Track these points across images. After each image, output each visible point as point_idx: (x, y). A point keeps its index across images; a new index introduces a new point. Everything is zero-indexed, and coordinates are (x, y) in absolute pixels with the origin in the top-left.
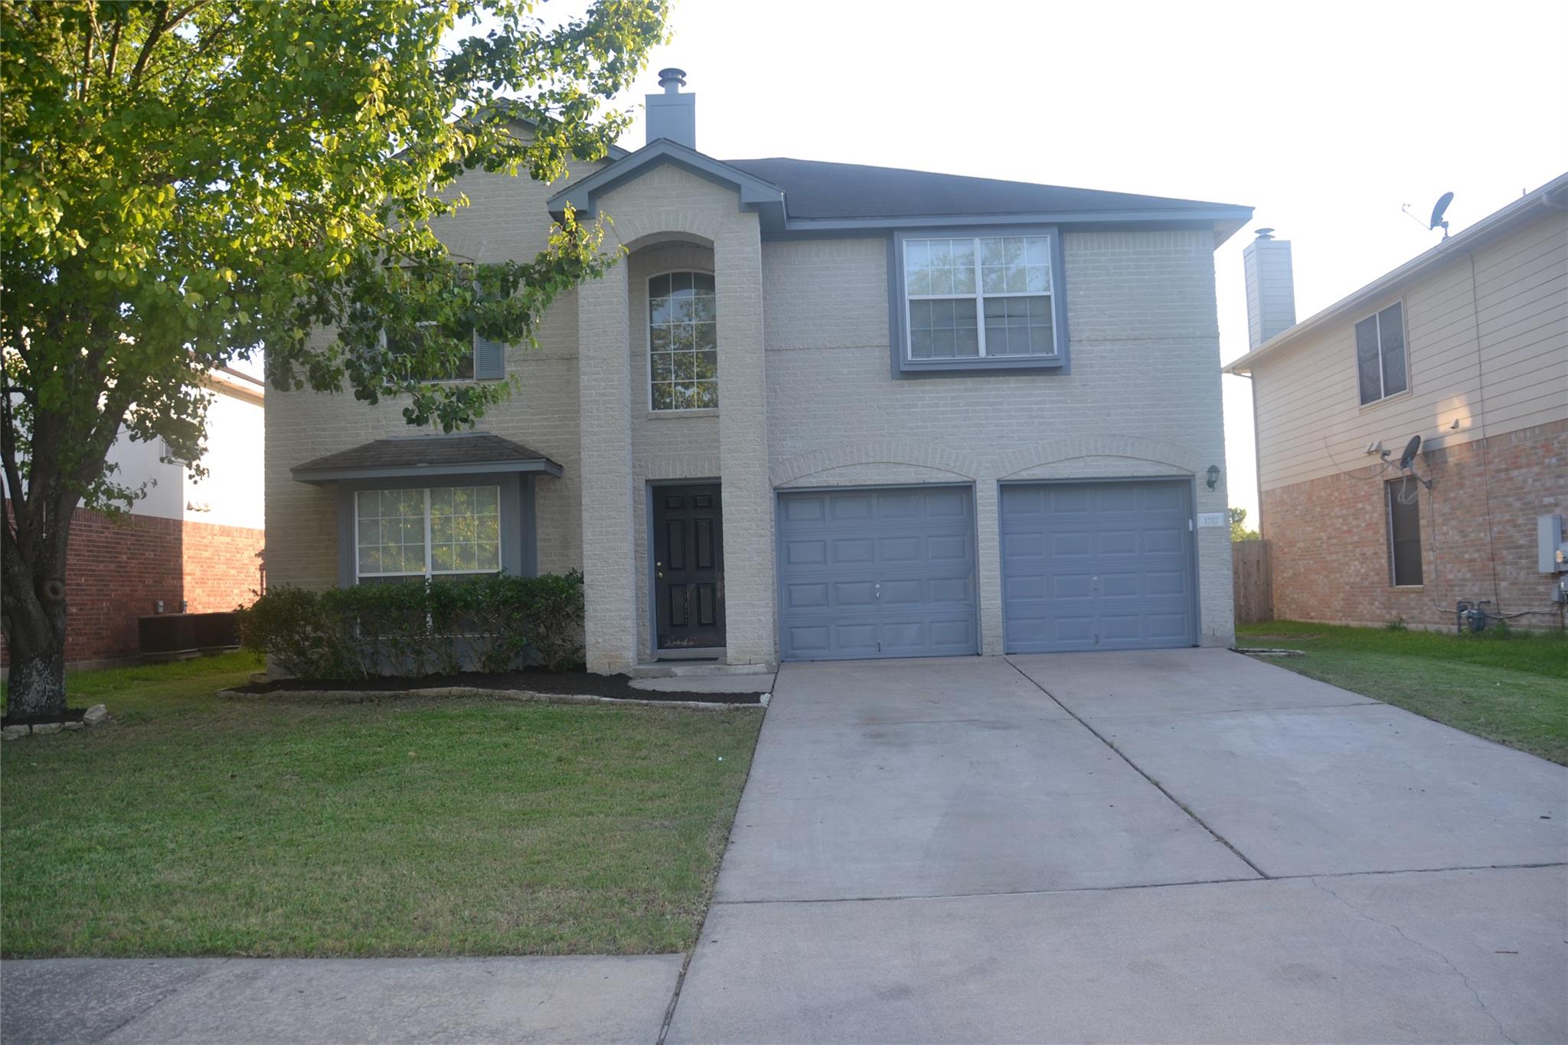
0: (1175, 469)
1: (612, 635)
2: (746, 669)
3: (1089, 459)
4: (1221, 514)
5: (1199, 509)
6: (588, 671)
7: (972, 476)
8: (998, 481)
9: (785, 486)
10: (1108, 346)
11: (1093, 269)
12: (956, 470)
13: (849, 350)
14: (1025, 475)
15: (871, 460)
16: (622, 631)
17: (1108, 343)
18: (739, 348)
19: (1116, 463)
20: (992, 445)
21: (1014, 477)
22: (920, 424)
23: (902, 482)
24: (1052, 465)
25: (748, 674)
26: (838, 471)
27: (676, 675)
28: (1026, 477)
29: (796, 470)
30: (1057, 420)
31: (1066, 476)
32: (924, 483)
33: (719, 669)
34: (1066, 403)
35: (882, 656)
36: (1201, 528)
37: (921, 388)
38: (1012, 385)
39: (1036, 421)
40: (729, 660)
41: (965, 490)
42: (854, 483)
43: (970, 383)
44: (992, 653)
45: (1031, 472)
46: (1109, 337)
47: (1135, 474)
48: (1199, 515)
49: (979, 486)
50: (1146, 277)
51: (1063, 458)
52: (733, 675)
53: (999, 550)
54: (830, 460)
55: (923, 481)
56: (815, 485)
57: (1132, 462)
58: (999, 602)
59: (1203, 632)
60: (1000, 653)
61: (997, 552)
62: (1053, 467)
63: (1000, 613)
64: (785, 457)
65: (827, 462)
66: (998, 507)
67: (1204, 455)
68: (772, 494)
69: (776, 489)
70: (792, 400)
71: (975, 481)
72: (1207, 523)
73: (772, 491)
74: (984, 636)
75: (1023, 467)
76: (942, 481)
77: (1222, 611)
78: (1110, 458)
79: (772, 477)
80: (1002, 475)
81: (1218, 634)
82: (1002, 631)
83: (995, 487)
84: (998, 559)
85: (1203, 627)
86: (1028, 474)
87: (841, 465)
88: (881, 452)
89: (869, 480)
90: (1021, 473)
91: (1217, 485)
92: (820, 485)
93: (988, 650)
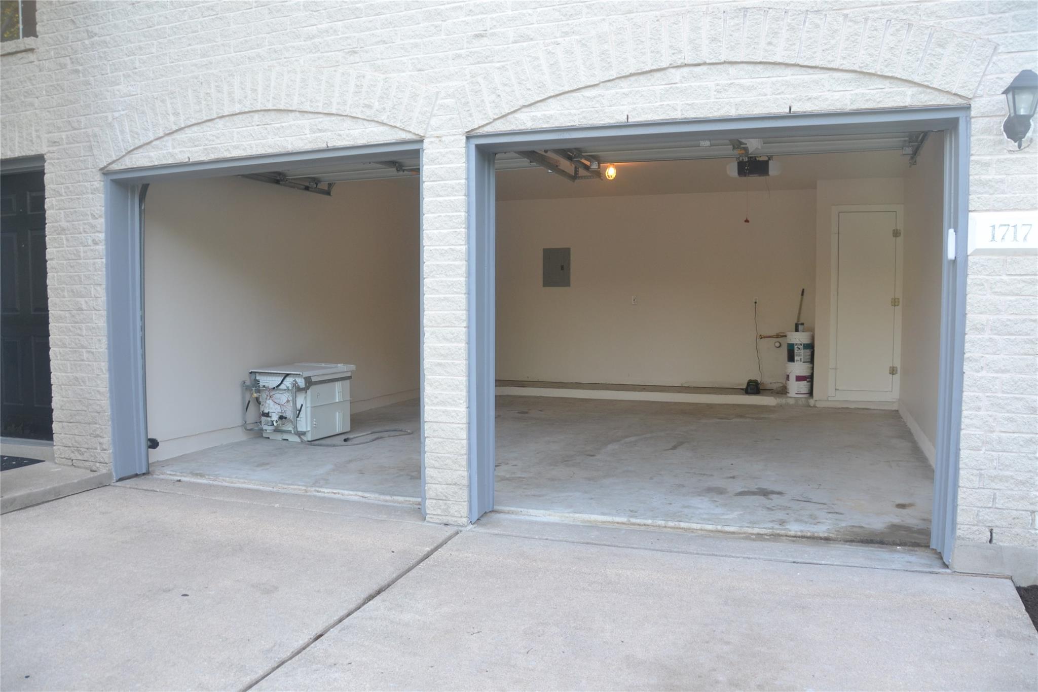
0: (910, 91)
3: (676, 75)
5: (974, 200)
7: (416, 131)
8: (469, 138)
9: (115, 167)
12: (383, 118)
14: (526, 121)
15: (237, 108)
19: (746, 82)
20: (459, 56)
21: (500, 126)
22: (325, 26)
23: (290, 148)
24: (588, 93)
26: (189, 133)
28: (529, 125)
29: (129, 137)
31: (622, 119)
32: (328, 150)
36: (978, 252)
42: (213, 156)
44: (445, 519)
45: (539, 114)
49: (429, 152)
51: (614, 74)
53: (468, 293)
54: (176, 114)
55: (323, 146)
56: (156, 163)
57: (789, 75)
58: (462, 409)
59: (959, 533)
60: (465, 520)
61: (462, 299)
62: (592, 99)
63: (464, 435)
64: (116, 114)
65: (172, 118)
66: (468, 195)
67: (1001, 49)
68: (98, 183)
69: (105, 172)
70: (130, 7)
71: (421, 141)
72: (998, 237)
73: (98, 176)
74: (428, 479)
75: (522, 102)
76: (361, 142)
77: (1023, 483)
78: (732, 70)
79: (96, 152)
80: (476, 122)
81: (1002, 541)
82: (465, 474)
83: (463, 150)
84: (463, 314)
85: (960, 519)
86: (533, 119)
87: (194, 121)
88: (254, 91)
89: (236, 147)
90: (517, 115)
91: (1034, 131)
92: (164, 162)
93: (439, 512)
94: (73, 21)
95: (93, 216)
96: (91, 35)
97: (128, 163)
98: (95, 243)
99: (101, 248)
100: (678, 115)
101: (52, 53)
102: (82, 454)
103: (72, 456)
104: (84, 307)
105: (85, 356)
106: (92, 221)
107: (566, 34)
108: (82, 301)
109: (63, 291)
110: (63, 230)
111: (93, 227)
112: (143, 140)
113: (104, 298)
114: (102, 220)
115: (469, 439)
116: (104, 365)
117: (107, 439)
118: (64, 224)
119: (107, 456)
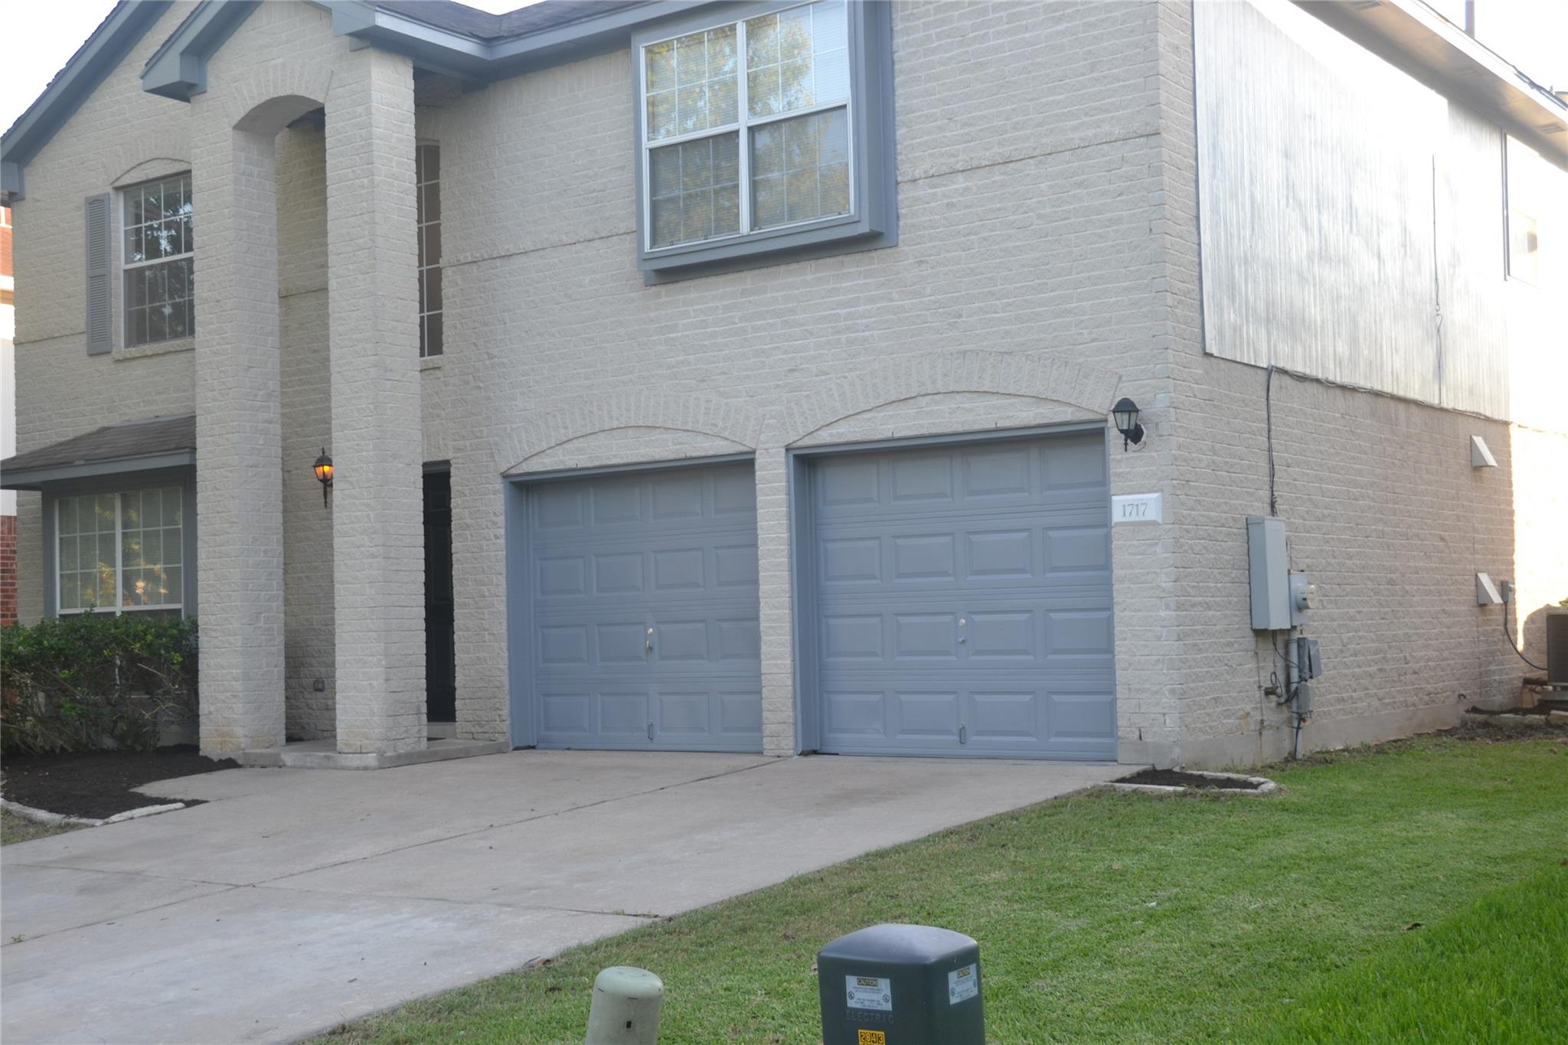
0: (1070, 410)
1: (224, 702)
2: (355, 761)
3: (923, 401)
4: (1155, 495)
5: (1114, 487)
6: (201, 753)
7: (750, 444)
8: (788, 450)
9: (514, 471)
10: (961, 182)
11: (939, 37)
12: (726, 434)
13: (591, 243)
14: (826, 437)
15: (615, 424)
16: (234, 696)
17: (960, 177)
18: (351, 267)
19: (967, 406)
20: (778, 386)
22: (681, 358)
23: (657, 457)
24: (866, 415)
25: (358, 769)
26: (576, 444)
27: (285, 766)
28: (828, 440)
30: (876, 333)
31: (889, 435)
32: (686, 459)
33: (328, 758)
34: (891, 300)
35: (652, 747)
36: (1117, 524)
37: (682, 297)
38: (809, 277)
39: (843, 337)
40: (340, 745)
41: (741, 466)
42: (596, 463)
43: (749, 279)
44: (777, 752)
45: (834, 432)
46: (959, 167)
47: (1001, 424)
48: (1114, 498)
49: (760, 461)
50: (1027, 35)
51: (881, 401)
52: (343, 768)
53: (791, 570)
54: (566, 428)
55: (683, 456)
56: (549, 469)
57: (995, 401)
58: (788, 662)
59: (1120, 733)
60: (791, 752)
61: (786, 574)
62: (869, 420)
63: (790, 682)
64: (514, 426)
65: (562, 431)
66: (789, 494)
67: (1124, 379)
68: (499, 485)
69: (505, 476)
70: (523, 335)
71: (754, 452)
72: (1127, 514)
73: (499, 480)
74: (765, 721)
75: (822, 423)
76: (711, 453)
77: (1156, 693)
78: (958, 397)
79: (497, 458)
80: (791, 438)
81: (1148, 738)
82: (791, 714)
83: (783, 460)
84: (787, 587)
85: (1119, 723)
86: (831, 435)
87: (580, 434)
88: (628, 410)
89: (615, 456)
90: (819, 432)
91: (1147, 436)
92: (556, 467)
93: (773, 747)
94: (475, 344)
95: (495, 514)
96: (491, 357)
97: (526, 468)
98: (497, 537)
99: (502, 541)
100: (924, 431)
101: (457, 371)
102: (482, 726)
103: (473, 730)
104: (487, 594)
105: (487, 637)
106: (494, 518)
107: (851, 370)
108: (485, 588)
109: (467, 580)
110: (468, 526)
111: (495, 523)
112: (538, 449)
113: (504, 586)
114: (502, 518)
115: (794, 685)
116: (504, 645)
117: (505, 712)
118: (468, 521)
119: (505, 726)
